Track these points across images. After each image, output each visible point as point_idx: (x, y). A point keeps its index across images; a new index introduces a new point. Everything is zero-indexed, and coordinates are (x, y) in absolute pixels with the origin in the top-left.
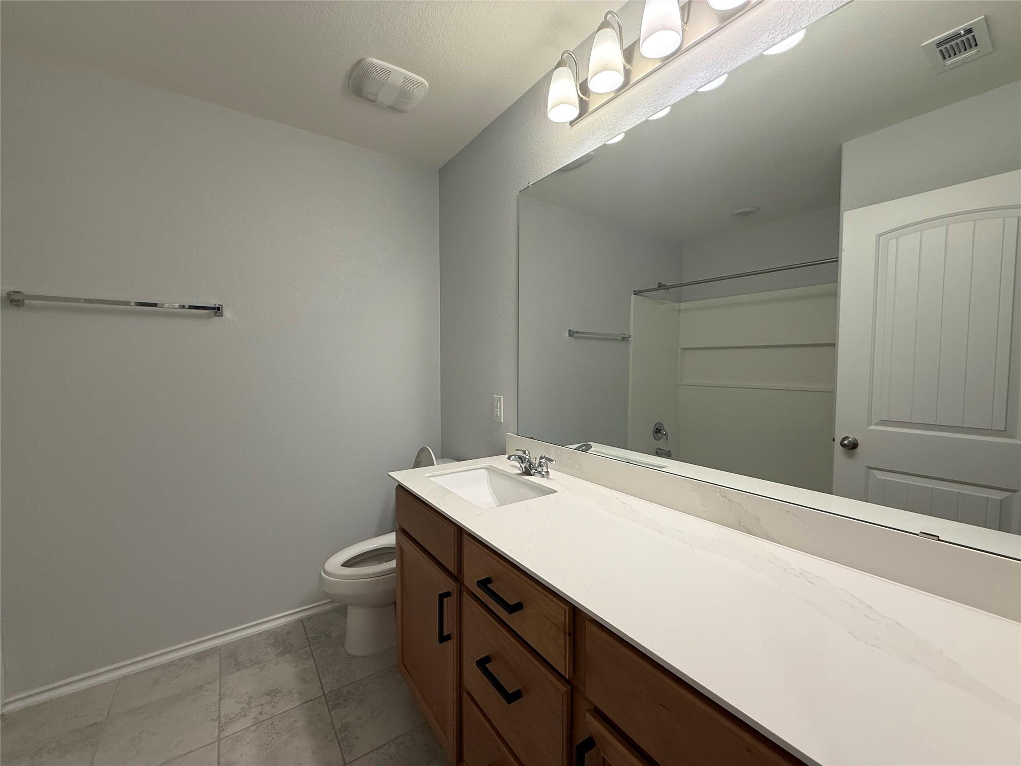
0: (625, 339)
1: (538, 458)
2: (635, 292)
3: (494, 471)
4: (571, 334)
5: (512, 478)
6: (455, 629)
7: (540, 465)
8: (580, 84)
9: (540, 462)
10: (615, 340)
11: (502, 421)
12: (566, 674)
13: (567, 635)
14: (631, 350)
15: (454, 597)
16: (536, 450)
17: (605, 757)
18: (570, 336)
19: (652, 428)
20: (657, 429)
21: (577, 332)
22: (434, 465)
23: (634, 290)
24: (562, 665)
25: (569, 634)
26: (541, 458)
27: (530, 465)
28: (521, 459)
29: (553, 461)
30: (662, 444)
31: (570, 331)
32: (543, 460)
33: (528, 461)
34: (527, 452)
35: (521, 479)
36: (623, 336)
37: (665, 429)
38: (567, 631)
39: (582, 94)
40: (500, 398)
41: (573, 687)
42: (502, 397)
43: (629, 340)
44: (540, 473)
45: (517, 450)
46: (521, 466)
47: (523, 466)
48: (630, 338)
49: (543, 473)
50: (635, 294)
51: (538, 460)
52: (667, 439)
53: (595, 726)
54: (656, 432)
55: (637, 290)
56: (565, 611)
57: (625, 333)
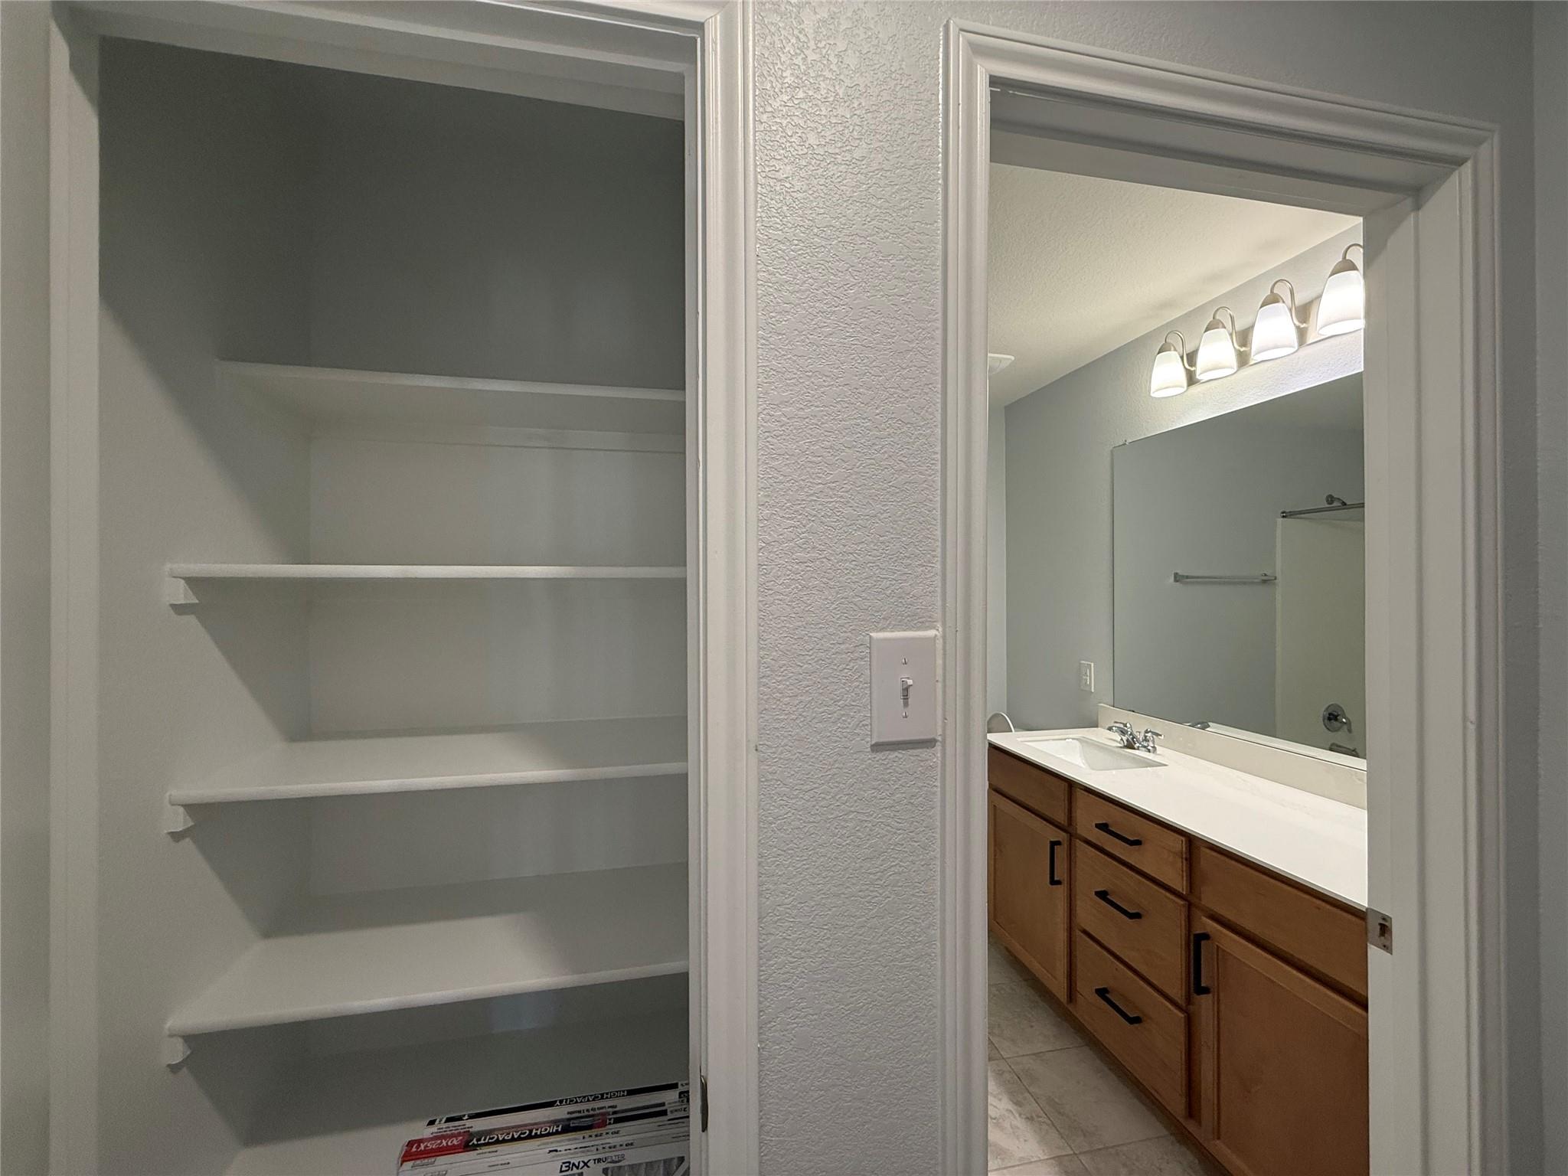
0: (1267, 581)
1: (1143, 731)
2: (1283, 513)
3: (1087, 742)
4: (1178, 578)
5: (1112, 751)
6: (1066, 875)
7: (1146, 739)
8: (1187, 355)
9: (1146, 737)
10: (1253, 583)
11: (1093, 691)
12: (1183, 889)
13: (1184, 861)
14: (1279, 598)
15: (1065, 845)
16: (1139, 724)
17: (1219, 945)
18: (1176, 580)
19: (1322, 711)
20: (1330, 714)
21: (1187, 577)
22: (1011, 731)
23: (1281, 511)
24: (1180, 884)
25: (1186, 859)
26: (1147, 732)
27: (1133, 739)
28: (1123, 732)
29: (1161, 735)
30: (1340, 737)
31: (1176, 575)
32: (1149, 734)
33: (1130, 735)
34: (1128, 725)
35: (1124, 753)
36: (1265, 578)
37: (1347, 715)
38: (1184, 856)
39: (1189, 366)
40: (1090, 665)
41: (1190, 902)
42: (1092, 665)
43: (1274, 584)
44: (1145, 747)
45: (1116, 722)
46: (1122, 739)
47: (1125, 738)
48: (1277, 581)
49: (1149, 748)
50: (1283, 517)
51: (1142, 734)
52: (1350, 731)
53: (1212, 926)
54: (1329, 719)
55: (1287, 511)
56: (1182, 841)
57: (1268, 574)
